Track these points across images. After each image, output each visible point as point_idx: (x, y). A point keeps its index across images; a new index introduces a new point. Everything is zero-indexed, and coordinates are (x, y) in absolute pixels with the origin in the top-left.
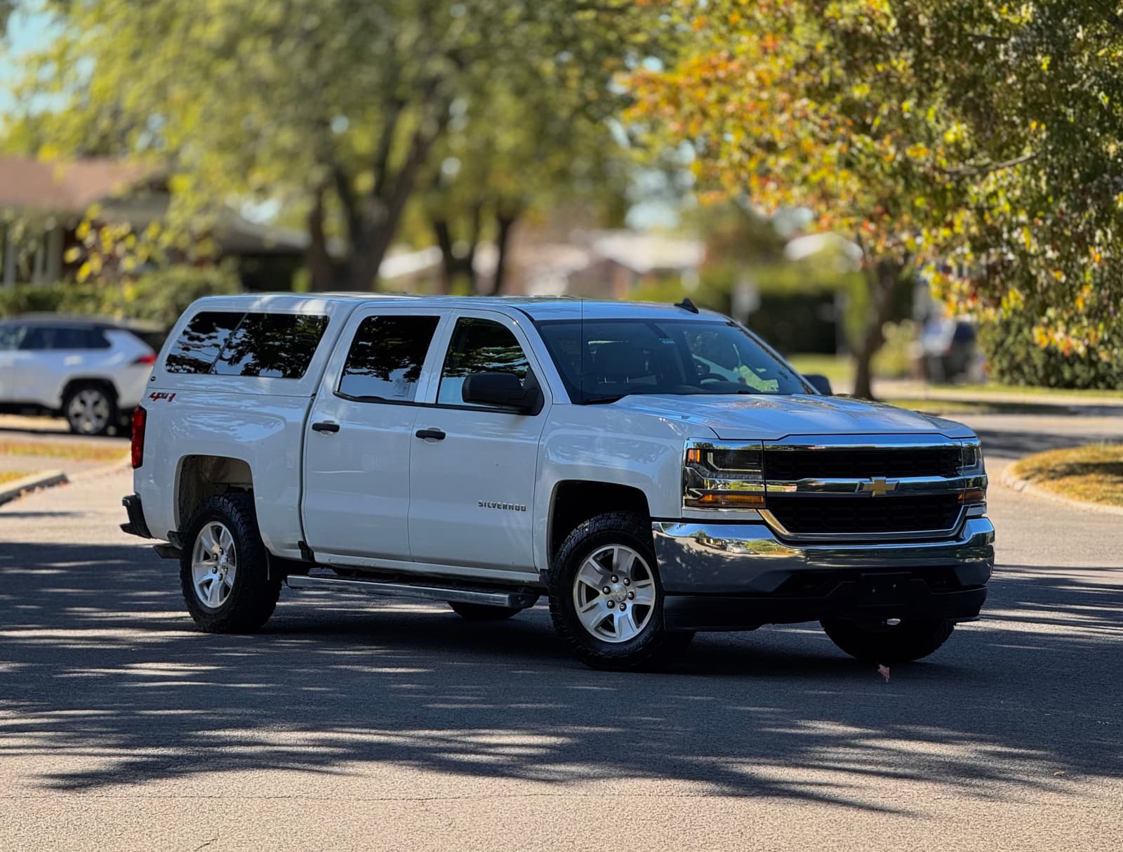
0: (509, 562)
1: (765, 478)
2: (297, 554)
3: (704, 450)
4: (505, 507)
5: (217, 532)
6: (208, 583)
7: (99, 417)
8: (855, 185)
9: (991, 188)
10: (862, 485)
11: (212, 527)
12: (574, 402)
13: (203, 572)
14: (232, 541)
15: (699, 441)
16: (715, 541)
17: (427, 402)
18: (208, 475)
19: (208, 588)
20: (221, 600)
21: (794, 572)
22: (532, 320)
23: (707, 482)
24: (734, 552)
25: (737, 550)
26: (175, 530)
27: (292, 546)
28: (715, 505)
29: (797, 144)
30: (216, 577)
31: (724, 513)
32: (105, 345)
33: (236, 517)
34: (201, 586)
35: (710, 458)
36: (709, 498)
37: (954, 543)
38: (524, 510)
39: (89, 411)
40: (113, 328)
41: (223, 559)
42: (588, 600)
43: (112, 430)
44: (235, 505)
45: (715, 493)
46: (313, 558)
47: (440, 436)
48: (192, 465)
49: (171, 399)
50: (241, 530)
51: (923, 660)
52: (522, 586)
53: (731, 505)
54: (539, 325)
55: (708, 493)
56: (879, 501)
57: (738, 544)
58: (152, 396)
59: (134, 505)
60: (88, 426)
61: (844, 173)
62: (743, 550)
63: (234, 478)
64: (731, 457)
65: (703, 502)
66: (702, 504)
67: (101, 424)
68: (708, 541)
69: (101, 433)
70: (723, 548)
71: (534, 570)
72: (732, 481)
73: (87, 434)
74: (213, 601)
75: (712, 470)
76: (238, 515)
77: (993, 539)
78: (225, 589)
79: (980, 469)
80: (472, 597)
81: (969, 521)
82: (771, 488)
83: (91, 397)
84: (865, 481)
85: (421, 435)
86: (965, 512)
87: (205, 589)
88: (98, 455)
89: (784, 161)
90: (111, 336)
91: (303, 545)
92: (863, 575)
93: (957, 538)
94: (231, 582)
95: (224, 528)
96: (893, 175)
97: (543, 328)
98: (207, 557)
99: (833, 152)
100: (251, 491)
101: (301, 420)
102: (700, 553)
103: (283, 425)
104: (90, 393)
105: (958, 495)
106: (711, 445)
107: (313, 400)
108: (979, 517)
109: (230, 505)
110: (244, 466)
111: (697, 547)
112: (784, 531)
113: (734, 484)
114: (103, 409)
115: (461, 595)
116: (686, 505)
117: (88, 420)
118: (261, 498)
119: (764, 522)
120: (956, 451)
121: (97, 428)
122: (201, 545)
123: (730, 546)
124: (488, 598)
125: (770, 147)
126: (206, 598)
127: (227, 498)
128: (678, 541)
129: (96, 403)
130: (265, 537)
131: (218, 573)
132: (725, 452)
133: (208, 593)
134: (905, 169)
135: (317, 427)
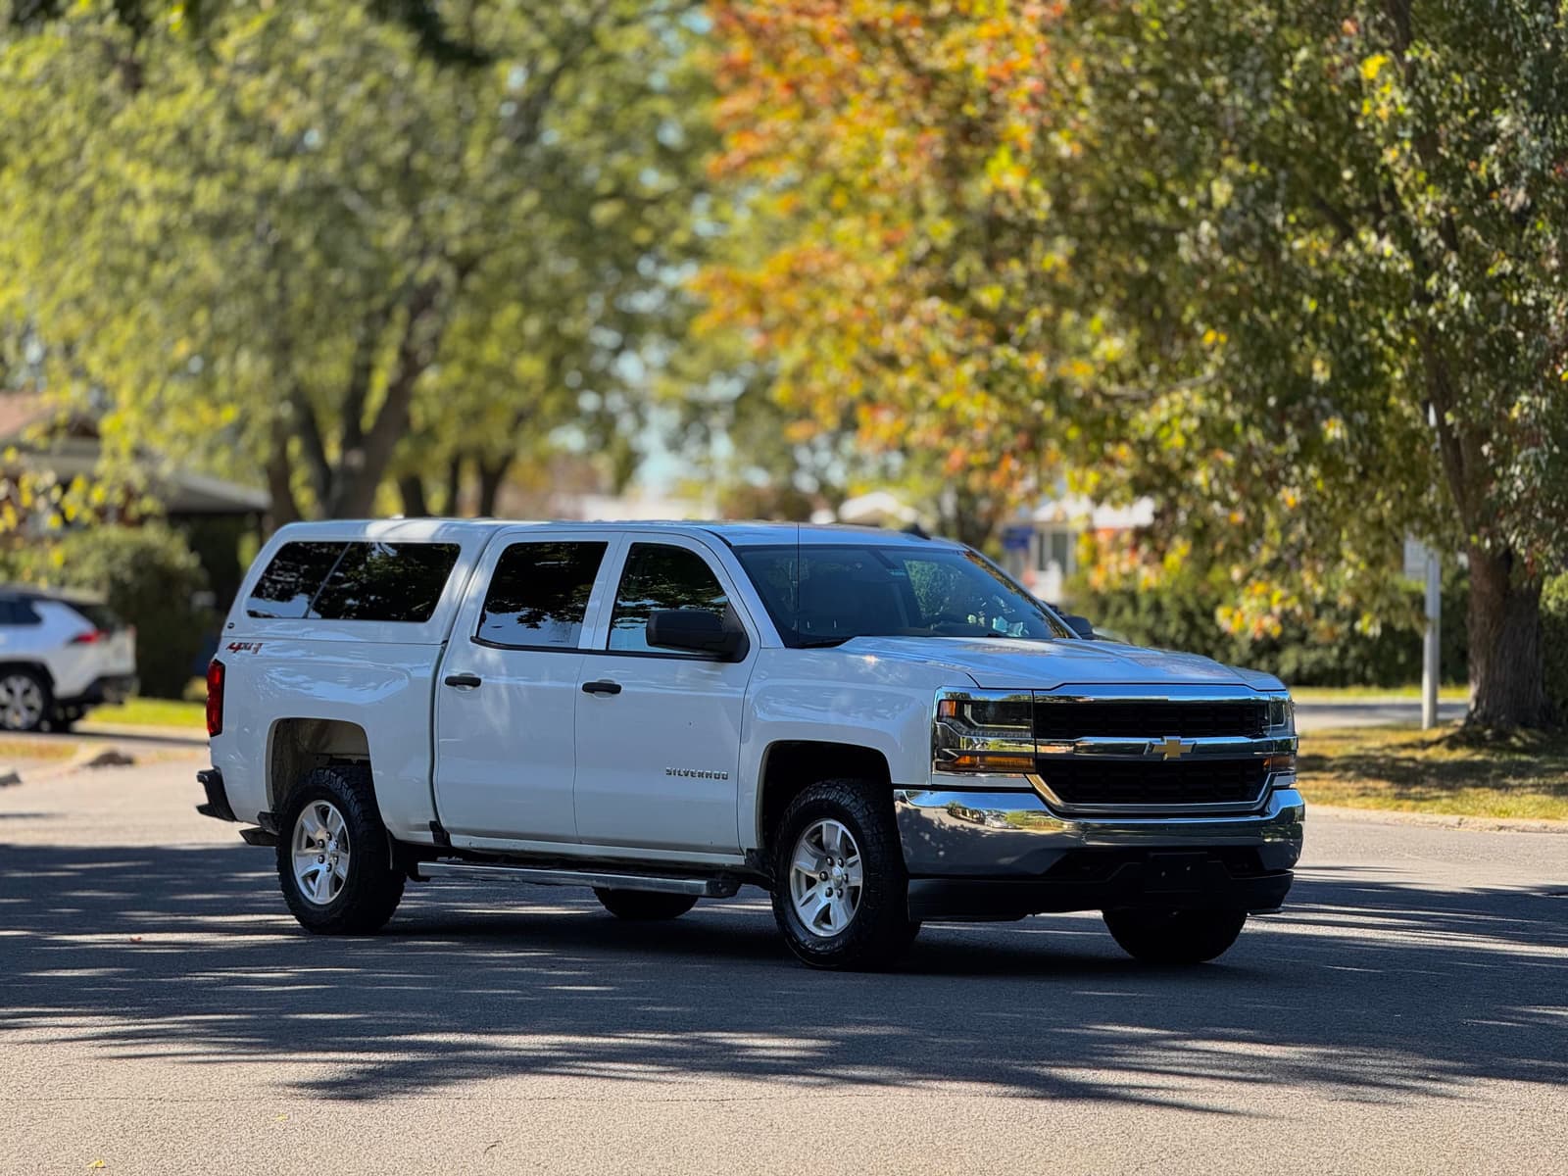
0: (706, 842)
1: (1036, 735)
2: (428, 837)
3: (960, 701)
4: (701, 775)
5: (323, 813)
6: (314, 875)
7: (30, 708)
8: (995, 410)
9: (1163, 416)
10: (1152, 746)
11: (317, 808)
12: (788, 645)
13: (304, 863)
14: (343, 823)
15: (953, 690)
16: (972, 813)
17: (595, 648)
18: (306, 743)
19: (314, 881)
20: (331, 895)
21: (1071, 850)
22: (729, 545)
23: (963, 740)
24: (993, 826)
25: (997, 824)
26: (268, 810)
27: (421, 828)
28: (972, 769)
29: (923, 357)
30: (323, 868)
31: (983, 779)
32: (35, 620)
33: (348, 795)
34: (305, 879)
35: (968, 711)
36: (967, 760)
37: (1258, 818)
38: (725, 778)
39: (18, 702)
40: (43, 599)
41: (331, 846)
42: (808, 888)
43: (45, 725)
44: (345, 780)
45: (974, 754)
46: (447, 840)
47: (614, 689)
48: (287, 731)
49: (256, 650)
50: (355, 810)
51: (1213, 961)
52: (719, 871)
53: (991, 769)
54: (739, 552)
55: (963, 754)
56: (1172, 765)
57: (997, 817)
58: (231, 647)
59: (213, 782)
60: (18, 721)
61: (981, 396)
62: (1004, 824)
63: (341, 747)
64: (991, 711)
65: (958, 766)
66: (956, 769)
67: (34, 717)
68: (964, 813)
69: (33, 729)
70: (981, 821)
71: (738, 852)
72: (991, 740)
73: (16, 730)
74: (321, 895)
75: (971, 726)
76: (350, 792)
77: (1302, 817)
78: (336, 881)
79: (1289, 730)
80: (659, 885)
81: (1276, 792)
82: (1042, 749)
83: (19, 685)
84: (1155, 741)
85: (589, 688)
86: (1272, 780)
87: (310, 883)
88: (42, 753)
89: (906, 381)
90: (41, 609)
91: (435, 827)
92: (1152, 854)
93: (1262, 812)
94: (343, 873)
95: (332, 808)
96: (1044, 397)
97: (743, 555)
98: (310, 843)
99: (968, 369)
100: (367, 764)
101: (429, 674)
102: (954, 829)
103: (407, 680)
104: (19, 680)
105: (1263, 761)
106: (968, 696)
107: (444, 649)
108: (1286, 787)
109: (339, 779)
110: (357, 732)
111: (950, 822)
112: (1057, 801)
113: (993, 743)
114: (35, 699)
115: (644, 883)
116: (937, 769)
117: (17, 713)
118: (380, 773)
119: (1033, 790)
120: (1262, 706)
121: (28, 723)
122: (302, 829)
123: (989, 819)
124: (680, 886)
125: (891, 361)
126: (312, 893)
127: (334, 771)
128: (925, 813)
129: (26, 692)
130: (387, 818)
131: (326, 863)
132: (986, 703)
133: (314, 888)
134: (1056, 391)
135: (452, 682)
